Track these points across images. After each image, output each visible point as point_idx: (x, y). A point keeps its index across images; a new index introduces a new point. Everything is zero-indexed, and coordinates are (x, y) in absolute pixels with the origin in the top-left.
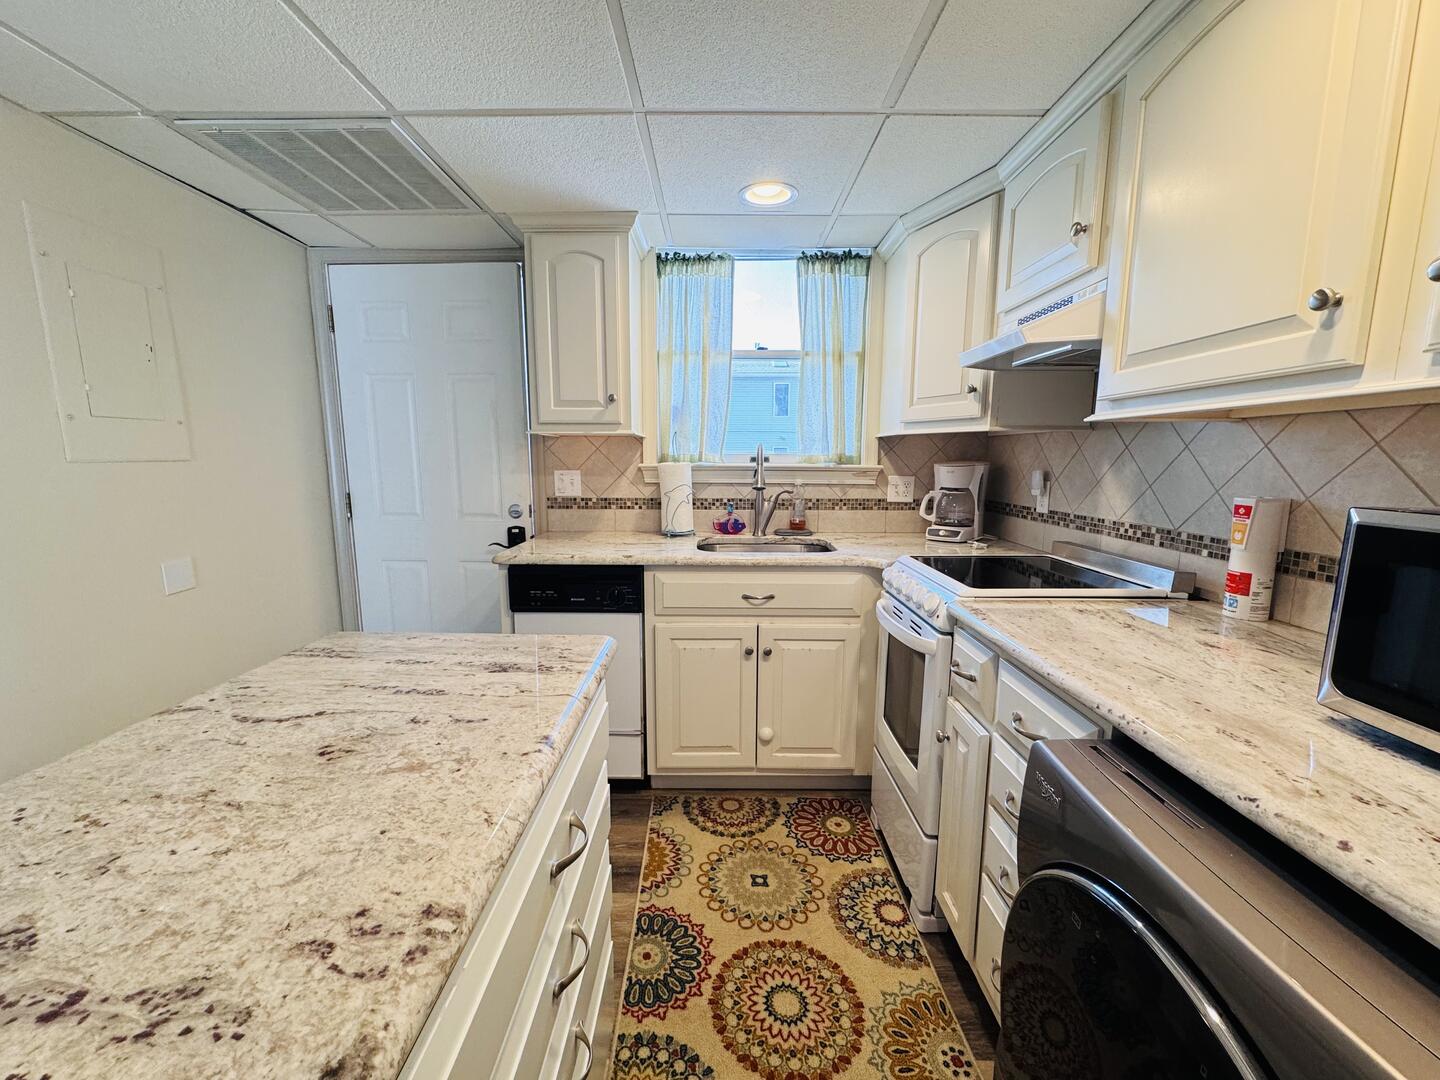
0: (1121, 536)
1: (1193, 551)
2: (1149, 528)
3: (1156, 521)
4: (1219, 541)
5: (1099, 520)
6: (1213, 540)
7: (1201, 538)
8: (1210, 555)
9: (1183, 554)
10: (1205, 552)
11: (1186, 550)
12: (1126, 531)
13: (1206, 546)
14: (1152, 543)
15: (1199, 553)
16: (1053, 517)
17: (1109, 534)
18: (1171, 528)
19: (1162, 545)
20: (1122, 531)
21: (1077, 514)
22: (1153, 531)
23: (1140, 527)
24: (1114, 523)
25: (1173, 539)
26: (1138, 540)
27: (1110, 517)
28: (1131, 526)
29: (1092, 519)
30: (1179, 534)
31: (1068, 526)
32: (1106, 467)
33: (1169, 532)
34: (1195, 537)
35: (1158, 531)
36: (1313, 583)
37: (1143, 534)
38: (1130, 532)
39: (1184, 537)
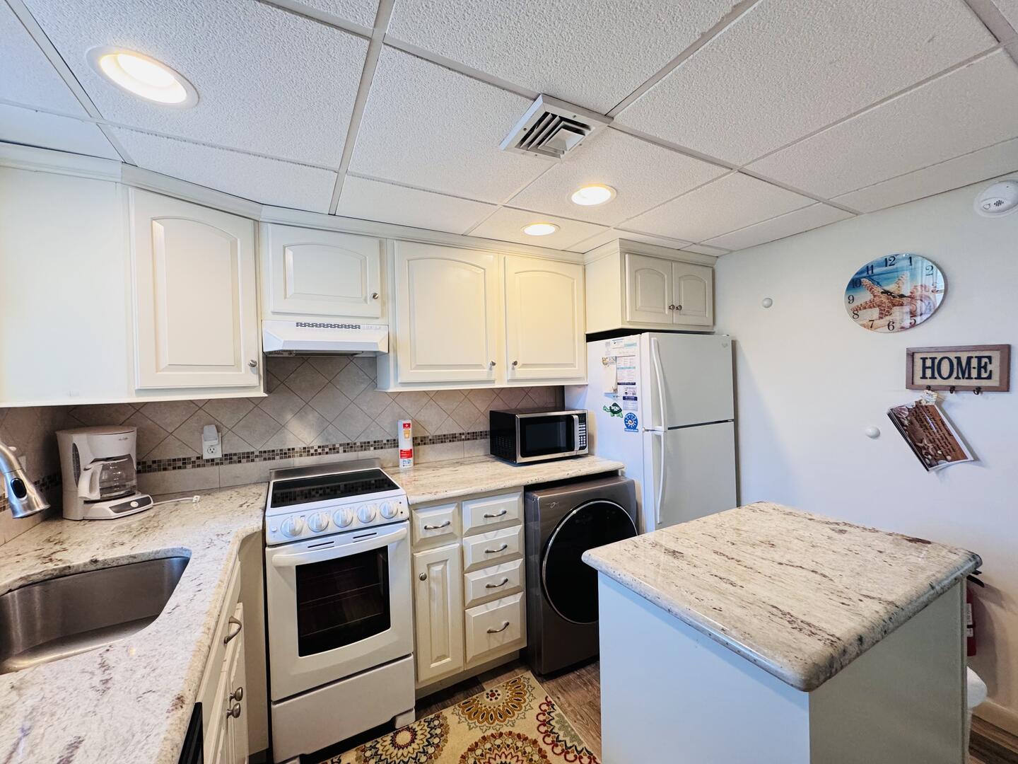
0: (312, 455)
1: (365, 450)
2: (334, 445)
3: (338, 440)
4: (378, 441)
5: (289, 450)
6: (375, 442)
7: (369, 442)
8: (375, 449)
9: (360, 452)
10: (372, 448)
11: (362, 450)
12: (316, 450)
13: (372, 446)
14: (338, 452)
15: (369, 449)
16: (229, 458)
17: (301, 456)
18: (349, 441)
19: (345, 451)
20: (312, 451)
21: (262, 450)
22: (337, 446)
23: (327, 446)
24: (304, 448)
25: (352, 447)
26: (327, 453)
27: (299, 446)
28: (319, 447)
29: (281, 450)
30: (355, 444)
31: (253, 461)
32: (289, 416)
33: (348, 444)
34: (365, 443)
35: (341, 445)
36: (420, 447)
37: (330, 449)
38: (320, 450)
39: (358, 444)
